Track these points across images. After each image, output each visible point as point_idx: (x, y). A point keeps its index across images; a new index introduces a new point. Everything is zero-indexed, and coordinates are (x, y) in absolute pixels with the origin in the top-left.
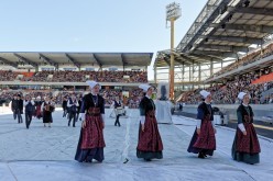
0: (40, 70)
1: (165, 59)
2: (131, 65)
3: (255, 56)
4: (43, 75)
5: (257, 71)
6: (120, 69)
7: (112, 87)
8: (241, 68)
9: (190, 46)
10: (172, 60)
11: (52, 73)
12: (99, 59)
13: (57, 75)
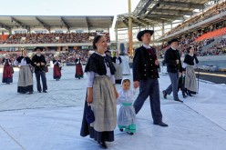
0: (13, 33)
1: (124, 22)
2: (96, 27)
3: (198, 18)
4: (17, 38)
5: (199, 31)
6: (86, 31)
7: (80, 47)
8: (186, 29)
9: (144, 10)
10: (130, 22)
11: (25, 35)
12: (66, 22)
13: (30, 38)
